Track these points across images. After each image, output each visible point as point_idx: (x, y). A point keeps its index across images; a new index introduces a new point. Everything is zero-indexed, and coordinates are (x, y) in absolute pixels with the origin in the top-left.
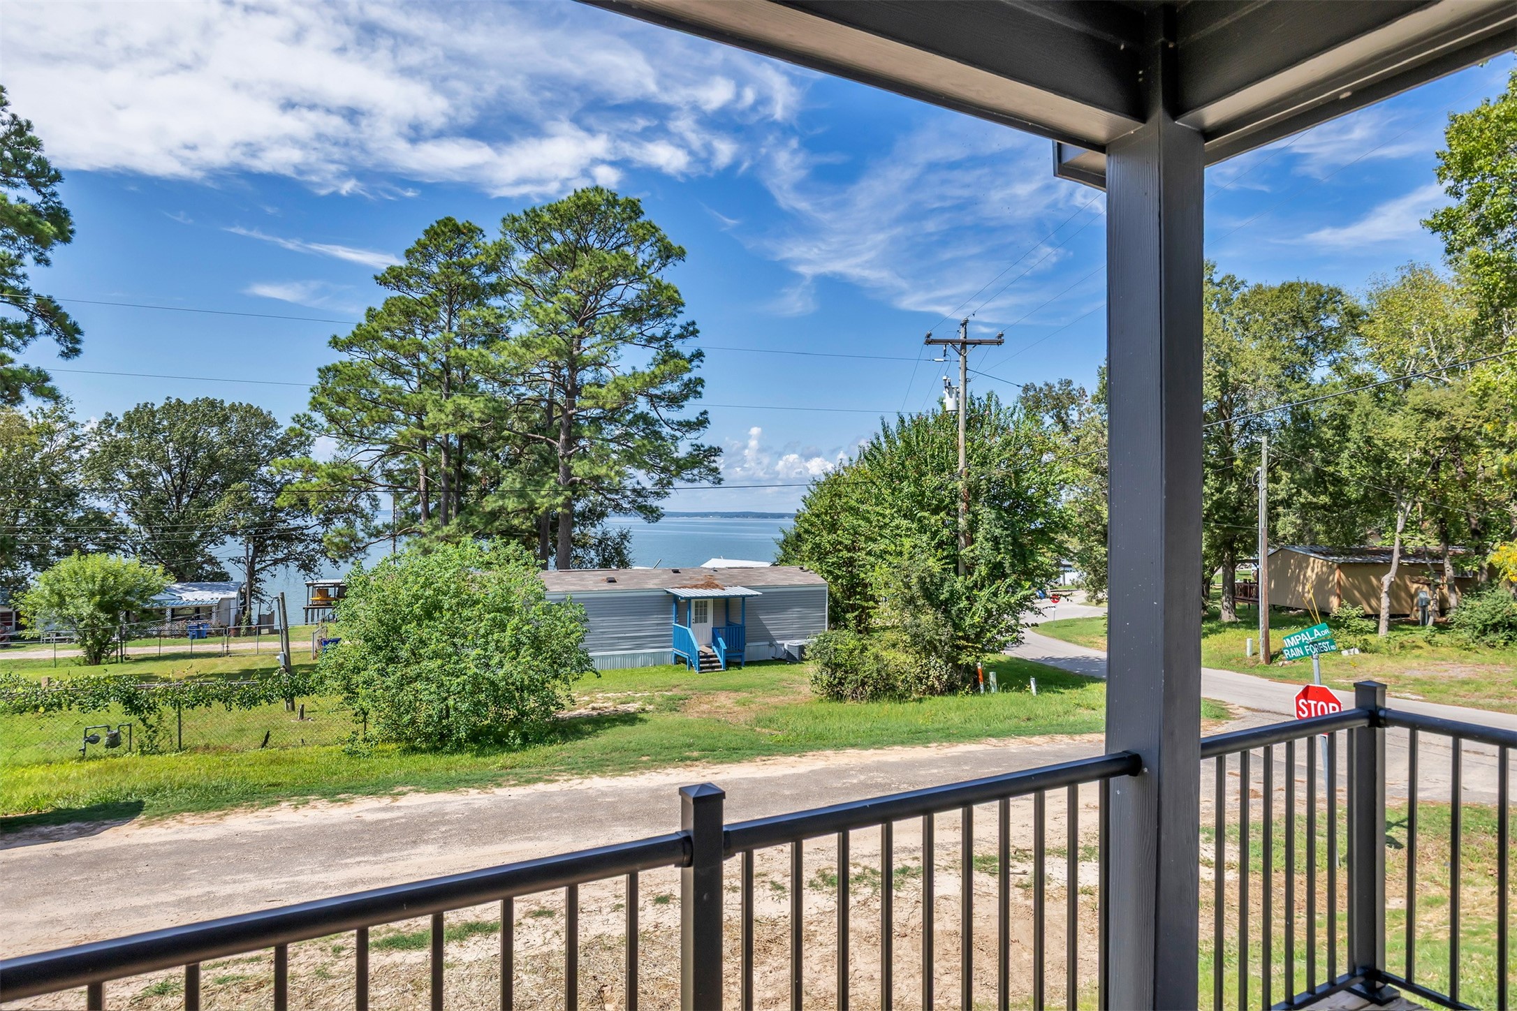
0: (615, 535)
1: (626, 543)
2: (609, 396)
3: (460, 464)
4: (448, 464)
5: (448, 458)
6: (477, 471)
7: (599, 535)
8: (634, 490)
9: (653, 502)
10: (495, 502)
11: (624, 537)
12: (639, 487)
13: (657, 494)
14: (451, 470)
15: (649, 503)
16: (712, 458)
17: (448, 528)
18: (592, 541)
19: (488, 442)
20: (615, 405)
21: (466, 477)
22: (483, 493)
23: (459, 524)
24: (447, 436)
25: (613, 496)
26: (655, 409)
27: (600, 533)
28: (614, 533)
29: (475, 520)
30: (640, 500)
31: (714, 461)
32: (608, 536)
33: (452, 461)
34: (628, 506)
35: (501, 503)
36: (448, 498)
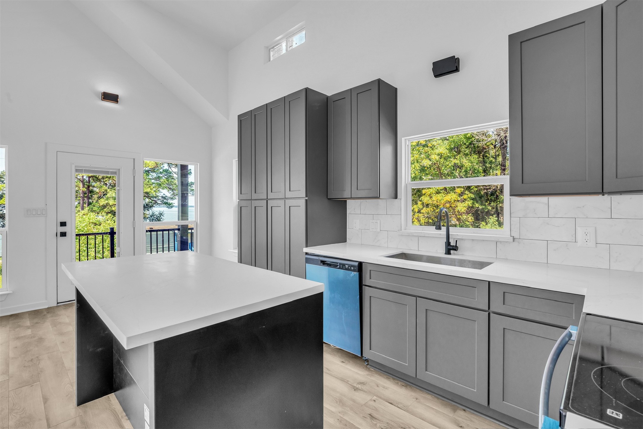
0: (157, 214)
1: (162, 216)
2: (150, 163)
3: (89, 187)
4: (84, 187)
5: (84, 185)
6: (96, 190)
7: (151, 214)
8: (162, 197)
9: (170, 201)
10: (104, 201)
11: (161, 214)
12: (164, 196)
13: (172, 198)
14: (85, 189)
15: (169, 202)
16: (192, 186)
17: (84, 211)
18: (148, 216)
19: (102, 179)
20: (153, 167)
21: (91, 192)
22: (100, 198)
23: (89, 210)
24: (83, 176)
25: (154, 199)
26: (170, 168)
27: (151, 213)
28: (157, 213)
29: (95, 208)
30: (165, 200)
31: (193, 187)
32: (154, 214)
33: (86, 186)
34: (160, 203)
35: (107, 202)
36: (84, 200)
